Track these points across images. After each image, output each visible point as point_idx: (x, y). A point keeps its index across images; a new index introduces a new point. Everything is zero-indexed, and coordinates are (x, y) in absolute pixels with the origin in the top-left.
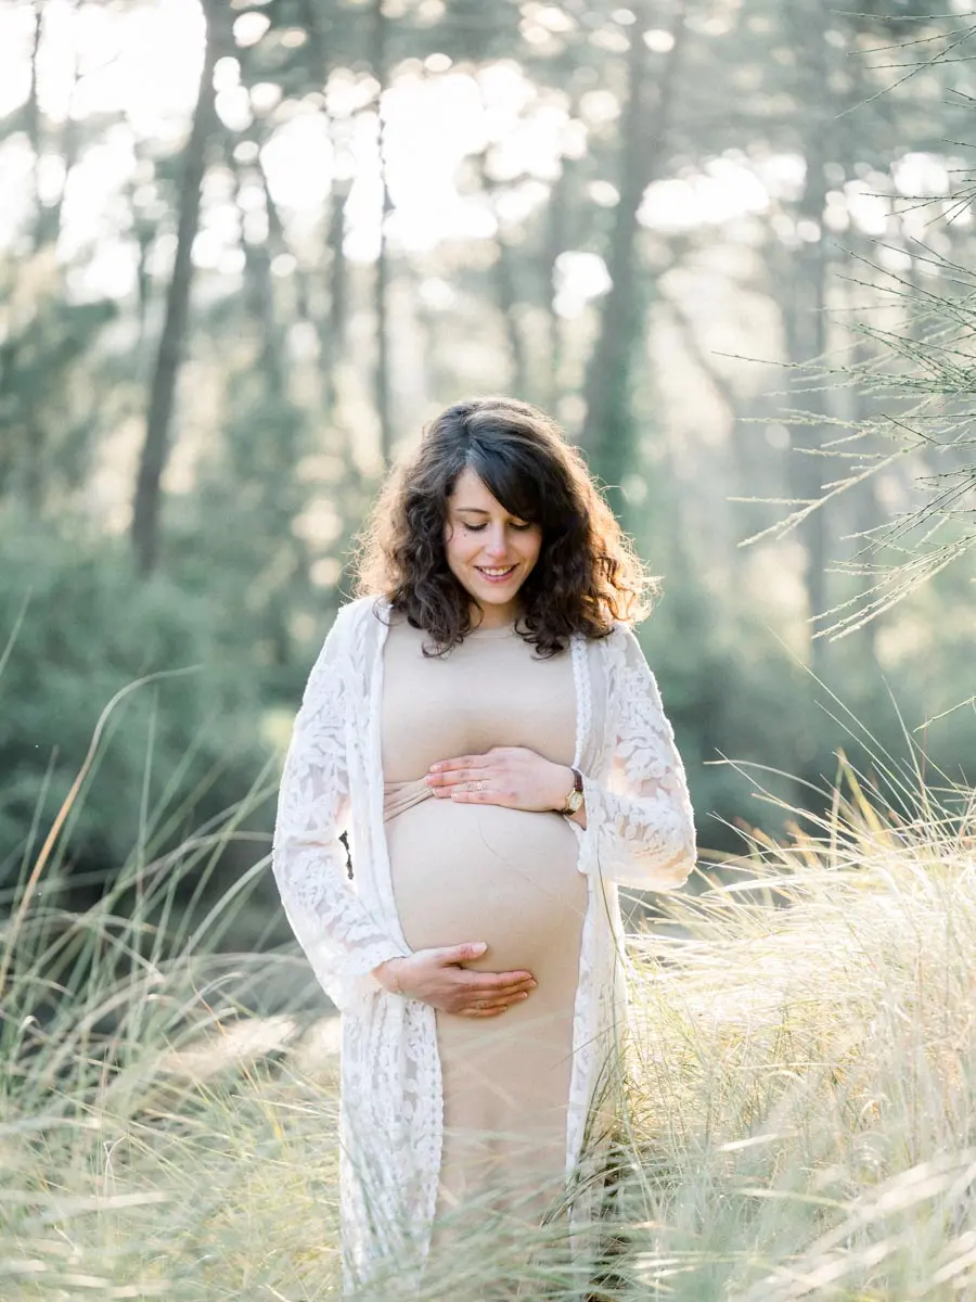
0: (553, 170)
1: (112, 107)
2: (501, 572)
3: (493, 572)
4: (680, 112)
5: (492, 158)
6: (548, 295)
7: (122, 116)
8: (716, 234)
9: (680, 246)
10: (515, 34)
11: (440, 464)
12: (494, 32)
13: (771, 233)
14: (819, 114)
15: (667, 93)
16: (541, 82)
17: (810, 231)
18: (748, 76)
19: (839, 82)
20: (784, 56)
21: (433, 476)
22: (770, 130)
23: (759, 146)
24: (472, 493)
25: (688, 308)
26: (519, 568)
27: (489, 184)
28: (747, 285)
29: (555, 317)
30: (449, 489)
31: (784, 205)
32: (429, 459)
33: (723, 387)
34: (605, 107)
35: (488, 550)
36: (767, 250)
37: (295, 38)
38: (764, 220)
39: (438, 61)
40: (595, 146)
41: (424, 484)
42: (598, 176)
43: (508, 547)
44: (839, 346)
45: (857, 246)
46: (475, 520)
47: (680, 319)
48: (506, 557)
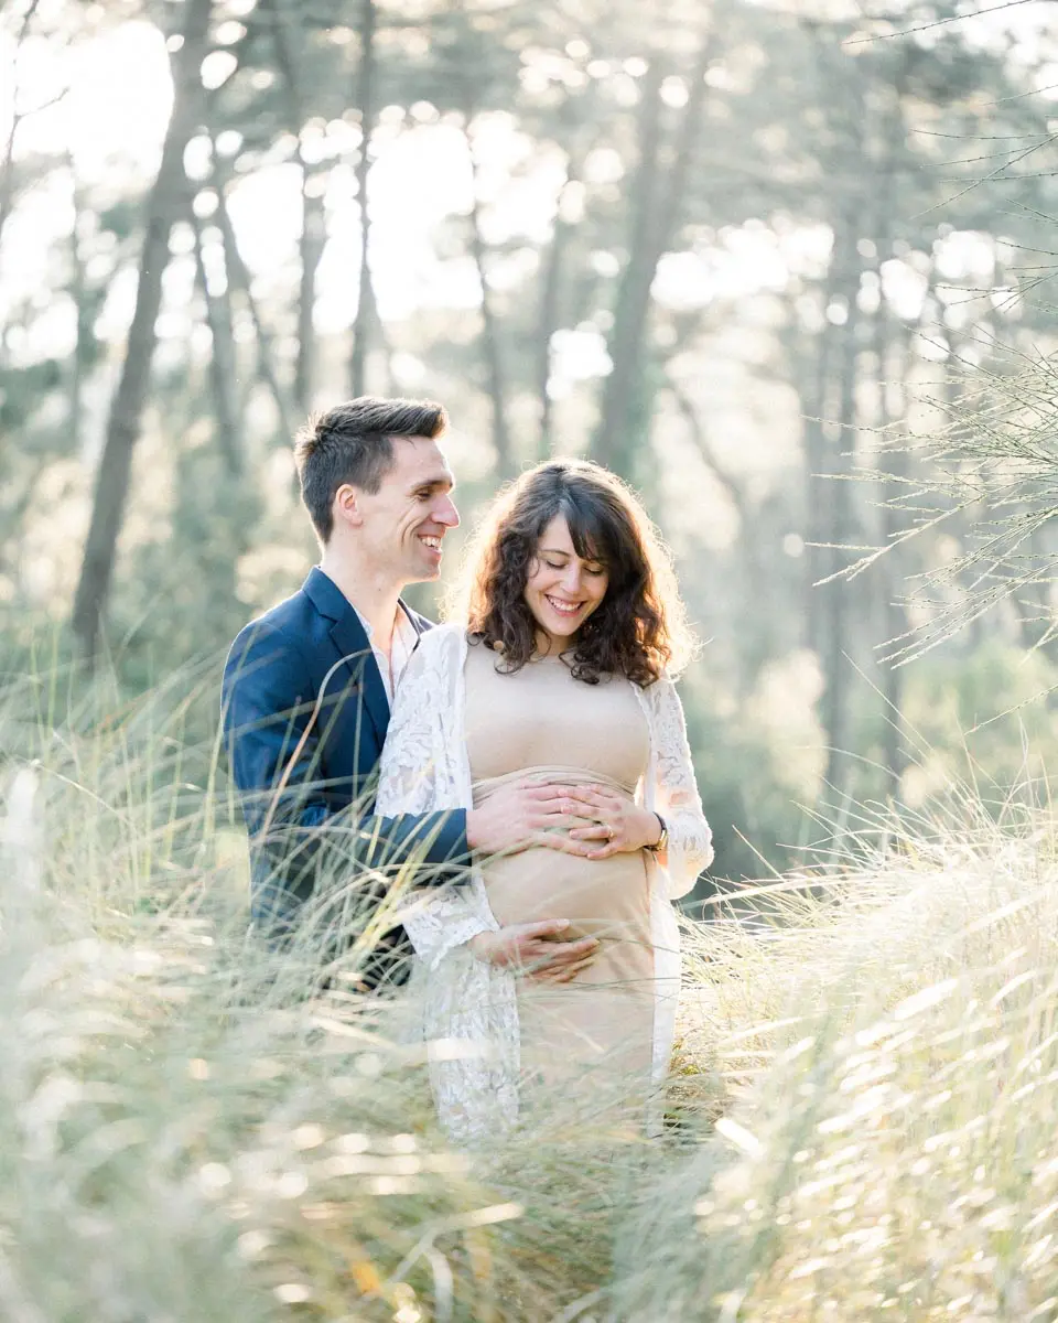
0: (544, 234)
1: (56, 149)
2: (570, 608)
3: (563, 607)
4: (696, 177)
5: (483, 220)
6: (542, 374)
7: (67, 159)
8: (730, 312)
9: (689, 325)
10: (515, 83)
11: (536, 511)
12: (488, 80)
13: (795, 316)
14: (852, 183)
15: (684, 159)
16: (539, 137)
17: (839, 313)
18: (773, 138)
19: (875, 147)
20: (814, 117)
21: (528, 520)
22: (792, 199)
23: (781, 218)
24: (558, 536)
25: (695, 394)
26: (585, 606)
27: (477, 248)
28: (764, 372)
29: (547, 403)
30: (540, 531)
31: (809, 284)
32: (528, 504)
33: (734, 487)
34: (608, 166)
35: (562, 585)
36: (788, 334)
37: (264, 79)
38: (786, 299)
39: (423, 109)
40: (594, 211)
41: (519, 525)
42: (599, 244)
43: (581, 585)
44: (868, 446)
45: (890, 332)
46: (557, 559)
47: (686, 408)
48: (576, 595)
